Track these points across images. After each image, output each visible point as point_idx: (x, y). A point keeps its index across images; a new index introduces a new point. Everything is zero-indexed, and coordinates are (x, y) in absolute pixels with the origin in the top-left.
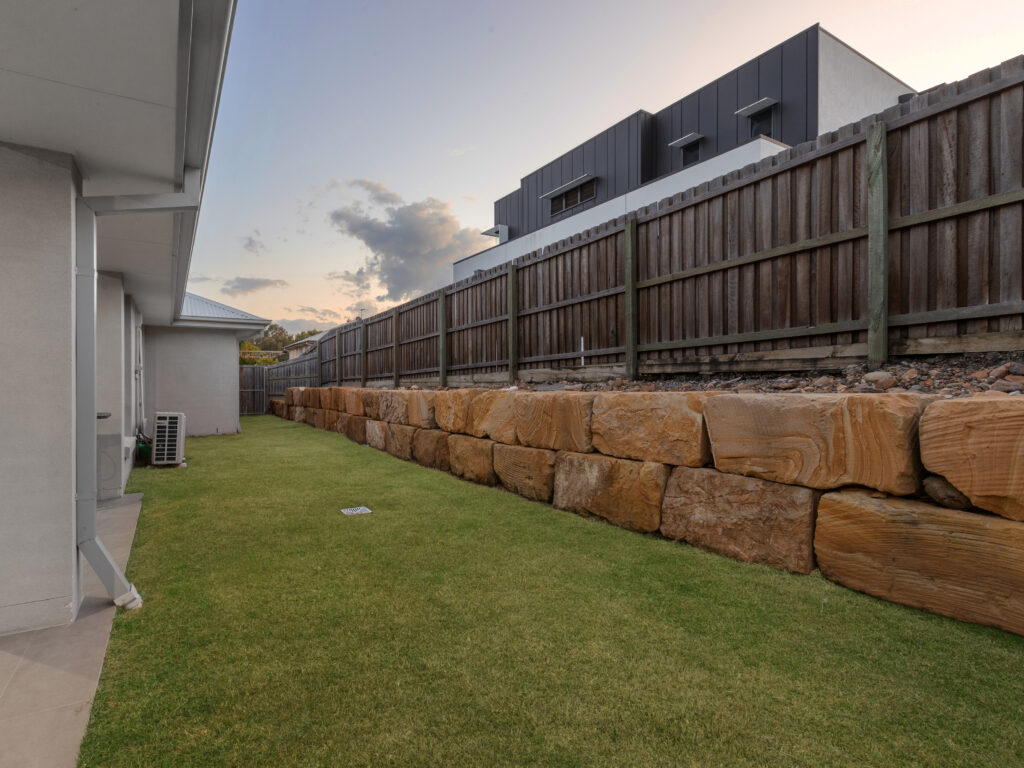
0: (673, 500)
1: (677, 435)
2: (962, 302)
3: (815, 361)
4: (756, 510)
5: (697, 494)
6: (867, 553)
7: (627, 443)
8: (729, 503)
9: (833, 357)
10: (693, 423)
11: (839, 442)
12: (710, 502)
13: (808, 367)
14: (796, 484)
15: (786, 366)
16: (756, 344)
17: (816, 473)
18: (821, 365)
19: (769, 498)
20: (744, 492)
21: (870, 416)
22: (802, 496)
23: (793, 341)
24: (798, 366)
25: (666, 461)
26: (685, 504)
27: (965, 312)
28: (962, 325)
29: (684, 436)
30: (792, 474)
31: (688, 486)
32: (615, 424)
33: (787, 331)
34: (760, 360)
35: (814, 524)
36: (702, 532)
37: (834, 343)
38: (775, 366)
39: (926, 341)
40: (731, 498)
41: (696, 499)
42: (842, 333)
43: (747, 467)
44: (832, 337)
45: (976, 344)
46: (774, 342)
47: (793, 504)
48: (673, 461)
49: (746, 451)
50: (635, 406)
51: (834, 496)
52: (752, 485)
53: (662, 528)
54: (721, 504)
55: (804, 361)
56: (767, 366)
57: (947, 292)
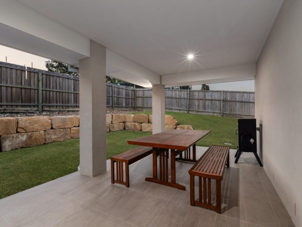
0: (48, 136)
1: (46, 124)
2: (50, 103)
3: (27, 110)
4: (63, 133)
5: (52, 134)
6: (76, 133)
7: (32, 128)
8: (59, 133)
9: (31, 110)
10: (49, 122)
11: (73, 121)
12: (55, 134)
13: (26, 112)
14: (68, 128)
15: (21, 111)
16: (12, 106)
17: (70, 126)
18: (28, 111)
19: (65, 131)
20: (61, 131)
21: (76, 118)
22: (69, 129)
23: (22, 106)
24: (23, 111)
25: (44, 130)
26: (50, 136)
27: (50, 104)
28: (50, 106)
29: (47, 124)
30: (67, 127)
31: (50, 133)
32: (28, 124)
33: (20, 104)
34: (14, 110)
35: (70, 132)
36: (55, 140)
37: (31, 107)
38: (18, 111)
39: (46, 108)
40: (59, 132)
41: (52, 135)
42: (32, 105)
43: (61, 127)
44: (30, 106)
45: (52, 109)
46: (17, 106)
47: (68, 131)
48: (45, 130)
49: (60, 125)
50: (33, 120)
51: (73, 128)
52: (62, 130)
53: (46, 142)
54: (57, 134)
55: (25, 110)
56: (16, 111)
57: (48, 101)
